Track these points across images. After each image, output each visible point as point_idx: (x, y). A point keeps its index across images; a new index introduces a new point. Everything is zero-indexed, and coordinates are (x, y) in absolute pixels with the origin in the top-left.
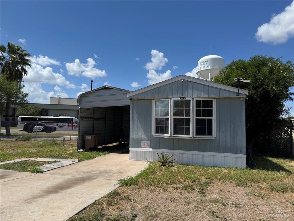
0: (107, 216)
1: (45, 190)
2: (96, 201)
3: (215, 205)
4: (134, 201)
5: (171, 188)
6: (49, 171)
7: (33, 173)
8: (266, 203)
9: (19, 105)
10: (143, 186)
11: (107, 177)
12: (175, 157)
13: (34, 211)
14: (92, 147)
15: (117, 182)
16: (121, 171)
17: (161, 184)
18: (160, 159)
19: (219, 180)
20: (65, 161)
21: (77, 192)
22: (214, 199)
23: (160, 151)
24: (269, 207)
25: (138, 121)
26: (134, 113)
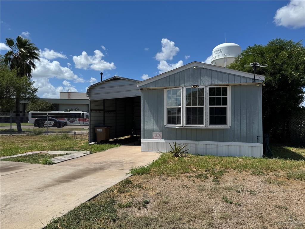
0: (119, 203)
1: (56, 179)
2: (108, 189)
3: (229, 193)
4: (145, 188)
5: (183, 177)
6: (61, 163)
7: (45, 164)
8: (283, 190)
9: (29, 100)
10: (155, 175)
11: (119, 167)
12: (188, 147)
13: (46, 198)
14: (103, 140)
15: (130, 172)
16: (133, 161)
17: (173, 173)
18: (173, 149)
19: (234, 169)
20: (76, 153)
21: (88, 181)
22: (228, 187)
23: (172, 142)
24: (286, 193)
25: (150, 112)
26: (144, 103)
